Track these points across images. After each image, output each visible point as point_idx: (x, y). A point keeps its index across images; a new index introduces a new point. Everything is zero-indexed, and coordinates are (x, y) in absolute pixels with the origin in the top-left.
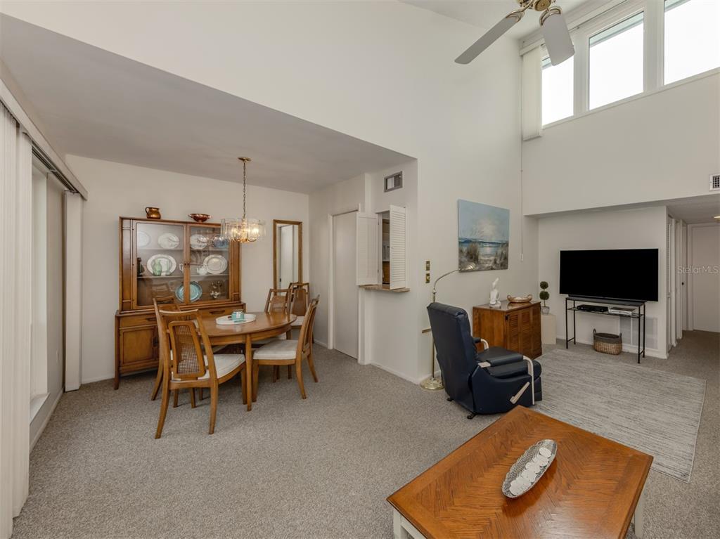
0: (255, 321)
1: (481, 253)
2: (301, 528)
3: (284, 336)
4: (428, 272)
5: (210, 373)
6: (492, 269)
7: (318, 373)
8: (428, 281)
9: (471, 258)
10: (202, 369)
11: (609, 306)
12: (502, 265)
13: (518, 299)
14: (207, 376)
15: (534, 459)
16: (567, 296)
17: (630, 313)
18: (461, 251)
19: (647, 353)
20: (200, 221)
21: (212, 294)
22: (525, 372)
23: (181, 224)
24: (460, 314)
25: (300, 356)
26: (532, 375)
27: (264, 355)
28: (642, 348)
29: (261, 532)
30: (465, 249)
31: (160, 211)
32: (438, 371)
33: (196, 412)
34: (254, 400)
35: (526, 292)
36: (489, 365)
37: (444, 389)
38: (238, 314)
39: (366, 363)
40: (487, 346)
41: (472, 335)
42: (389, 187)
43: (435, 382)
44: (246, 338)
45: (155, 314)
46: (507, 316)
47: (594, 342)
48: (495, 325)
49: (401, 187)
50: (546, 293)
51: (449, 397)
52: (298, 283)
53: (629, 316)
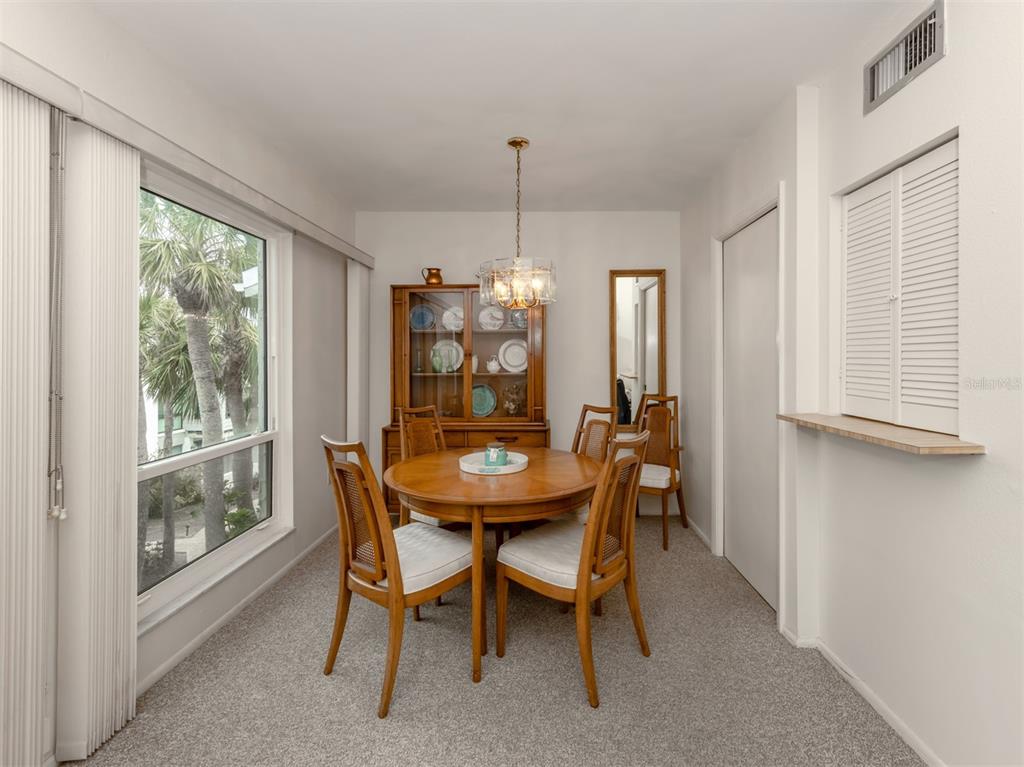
5: (389, 580)
10: (378, 566)
21: (507, 406)
23: (460, 290)
25: (587, 584)
52: (657, 395)
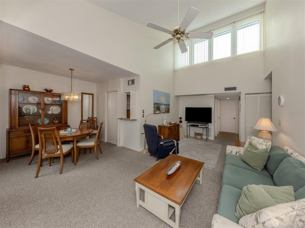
0: (76, 132)
1: (161, 108)
2: (103, 196)
3: (88, 137)
4: (143, 114)
5: (60, 151)
6: (164, 113)
7: (102, 150)
8: (143, 117)
9: (158, 109)
10: (57, 150)
11: (199, 125)
12: (167, 111)
13: (173, 123)
14: (59, 152)
15: (175, 166)
16: (187, 122)
17: (204, 127)
18: (154, 107)
19: (209, 139)
20: (49, 92)
21: (54, 121)
22: (174, 145)
24: (154, 127)
25: (96, 144)
26: (176, 146)
27: (82, 144)
28: (207, 137)
29: (89, 200)
30: (156, 106)
31: (30, 87)
32: (147, 147)
33: (51, 167)
34: (77, 161)
35: (175, 121)
36: (163, 143)
37: (149, 153)
38: (69, 129)
39: (120, 146)
40: (162, 138)
41: (158, 134)
42: (130, 84)
43: (146, 150)
44: (74, 138)
45: (30, 130)
46: (169, 128)
47: (195, 136)
48: (165, 131)
49: (134, 84)
50: (181, 121)
51: (150, 155)
52: (92, 117)
53: (204, 128)
